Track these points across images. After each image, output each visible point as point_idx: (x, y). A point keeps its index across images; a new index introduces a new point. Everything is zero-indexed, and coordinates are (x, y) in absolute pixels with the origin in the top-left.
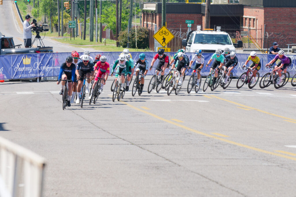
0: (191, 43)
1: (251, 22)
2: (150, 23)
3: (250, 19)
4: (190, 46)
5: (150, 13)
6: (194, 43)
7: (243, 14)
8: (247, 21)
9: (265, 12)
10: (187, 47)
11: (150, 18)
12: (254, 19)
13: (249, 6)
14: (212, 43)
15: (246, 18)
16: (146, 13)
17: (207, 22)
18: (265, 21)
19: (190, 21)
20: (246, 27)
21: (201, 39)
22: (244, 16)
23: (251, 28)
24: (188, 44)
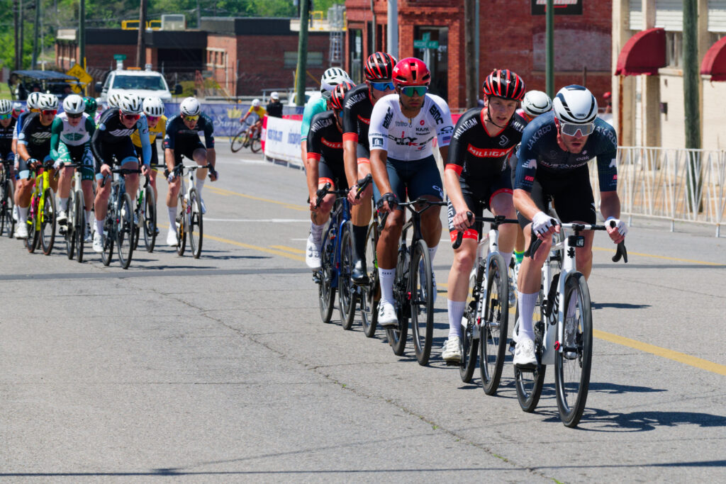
0: (107, 89)
1: (219, 57)
2: (67, 59)
3: (216, 53)
4: (106, 92)
5: (67, 43)
6: (113, 87)
7: (206, 45)
8: (213, 56)
9: (238, 43)
10: (103, 94)
11: (67, 51)
12: (222, 53)
13: (216, 34)
14: (139, 88)
15: (211, 52)
16: (63, 45)
17: (153, 57)
18: (239, 56)
19: (120, 57)
20: (210, 65)
21: (123, 83)
22: (209, 49)
23: (218, 66)
24: (104, 90)
